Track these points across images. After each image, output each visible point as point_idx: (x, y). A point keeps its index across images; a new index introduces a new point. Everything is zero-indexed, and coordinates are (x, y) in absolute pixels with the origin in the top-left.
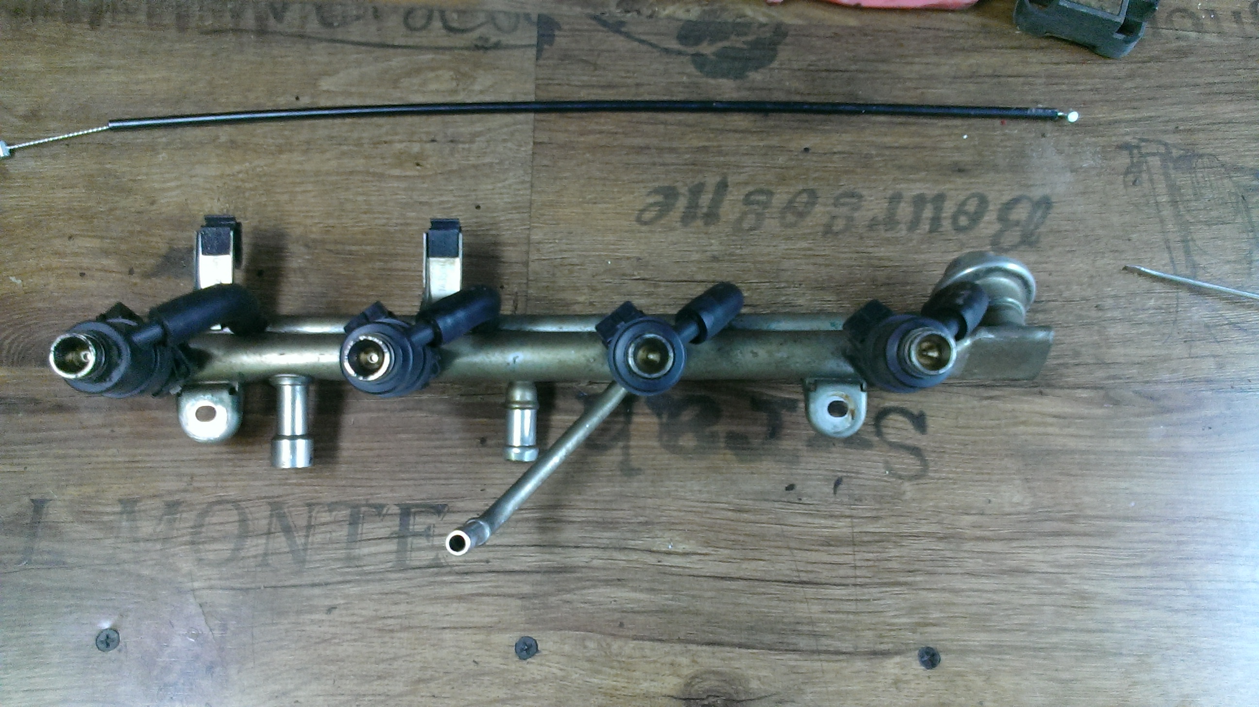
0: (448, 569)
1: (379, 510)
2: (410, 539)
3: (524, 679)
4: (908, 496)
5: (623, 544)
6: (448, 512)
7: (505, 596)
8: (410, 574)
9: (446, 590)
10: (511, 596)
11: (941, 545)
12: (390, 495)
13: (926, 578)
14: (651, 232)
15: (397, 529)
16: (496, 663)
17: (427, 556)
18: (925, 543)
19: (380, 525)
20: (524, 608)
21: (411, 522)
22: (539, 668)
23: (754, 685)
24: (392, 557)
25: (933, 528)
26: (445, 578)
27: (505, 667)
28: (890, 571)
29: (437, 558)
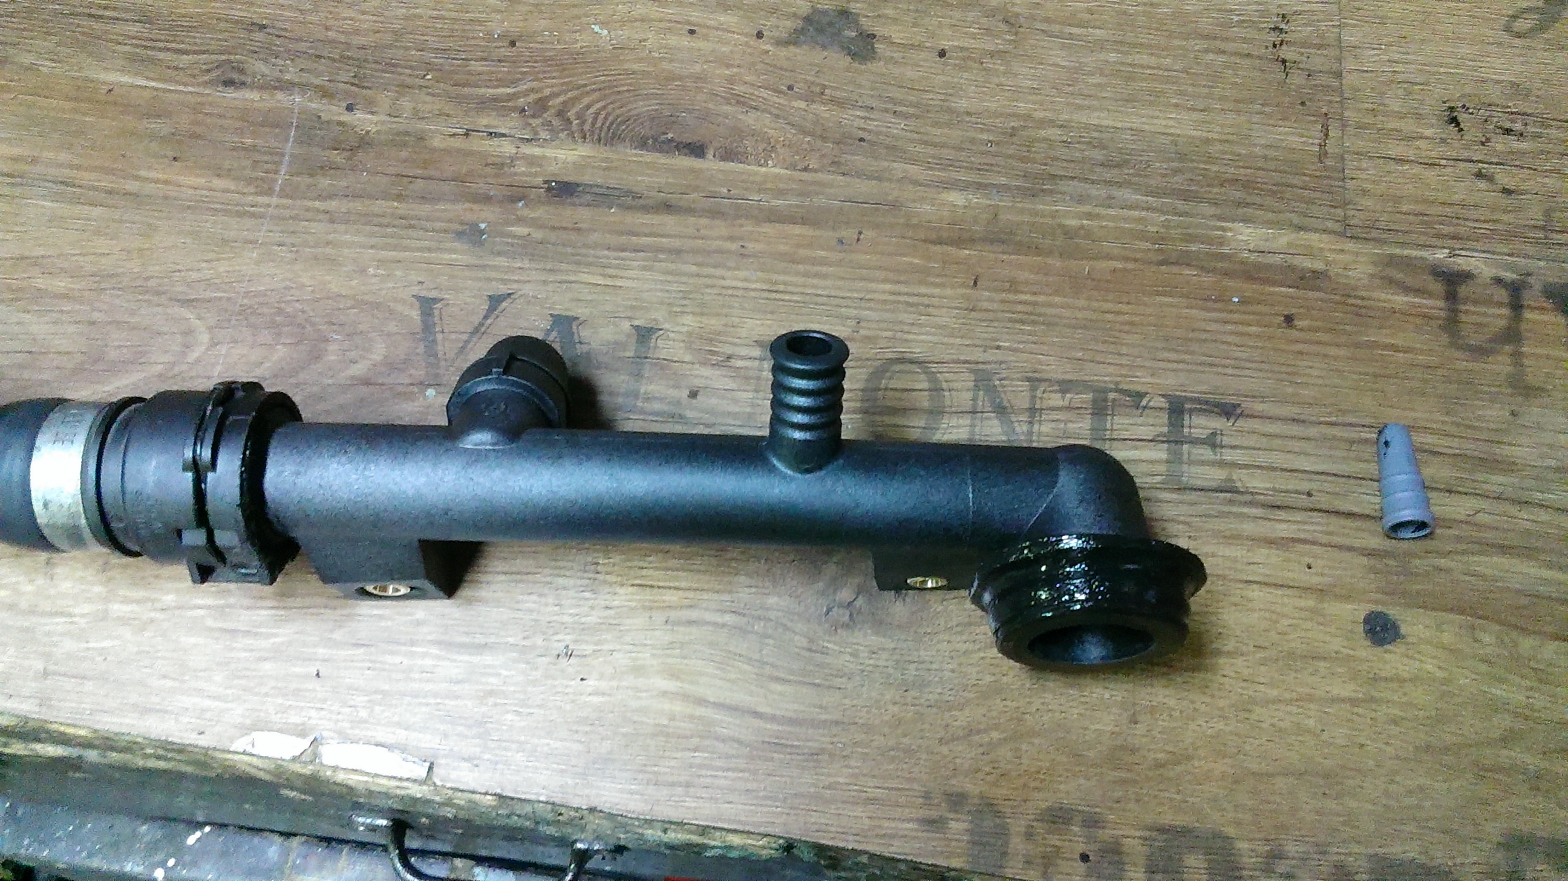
0: (1249, 498)
1: (1136, 399)
2: (1185, 447)
3: (1383, 674)
5: (1525, 496)
6: (1241, 415)
7: (1340, 547)
8: (1193, 496)
9: (1248, 528)
10: (1350, 549)
12: (1149, 380)
14: (1529, 48)
15: (1165, 429)
16: (1336, 644)
17: (1216, 475)
19: (1140, 420)
20: (1372, 570)
21: (1186, 422)
22: (1406, 661)
24: (1161, 469)
26: (1245, 510)
27: (1351, 653)
29: (1229, 480)
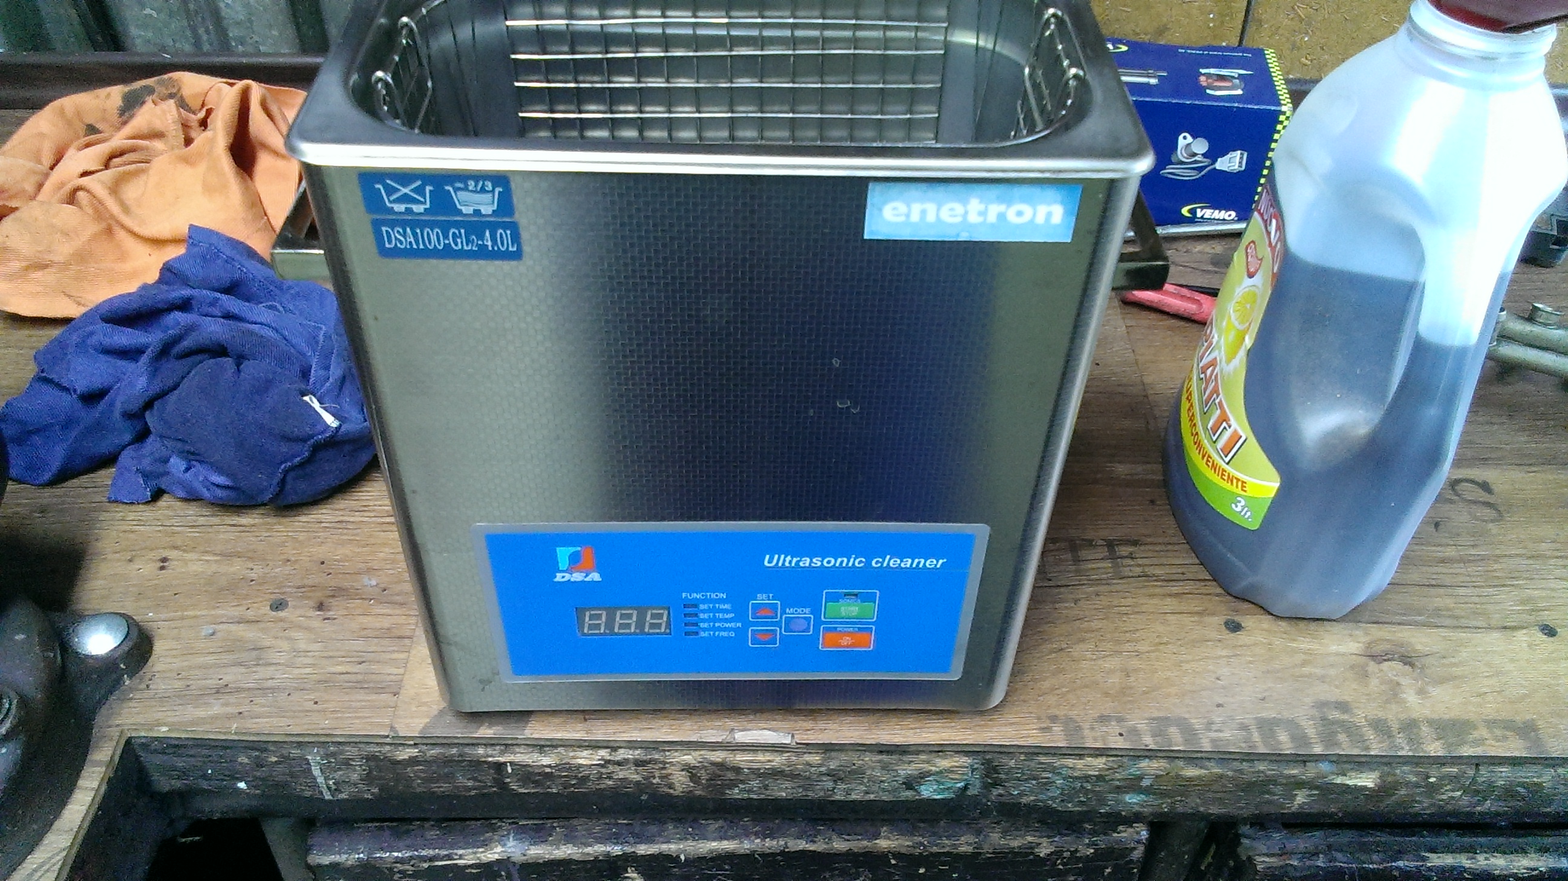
0: (1156, 578)
1: (1090, 543)
2: (1120, 560)
3: (1239, 644)
4: (1494, 531)
6: (1141, 544)
7: (1203, 594)
8: (1128, 580)
9: (1159, 591)
10: (1208, 594)
11: (1531, 562)
12: (1097, 534)
13: (1528, 582)
15: (1108, 554)
16: (1214, 634)
17: (1137, 570)
18: (1518, 560)
19: (1095, 551)
21: (1117, 549)
22: (1248, 637)
23: (1419, 647)
24: (1111, 570)
25: (1523, 551)
27: (1222, 637)
28: (1498, 578)
29: (1144, 571)
